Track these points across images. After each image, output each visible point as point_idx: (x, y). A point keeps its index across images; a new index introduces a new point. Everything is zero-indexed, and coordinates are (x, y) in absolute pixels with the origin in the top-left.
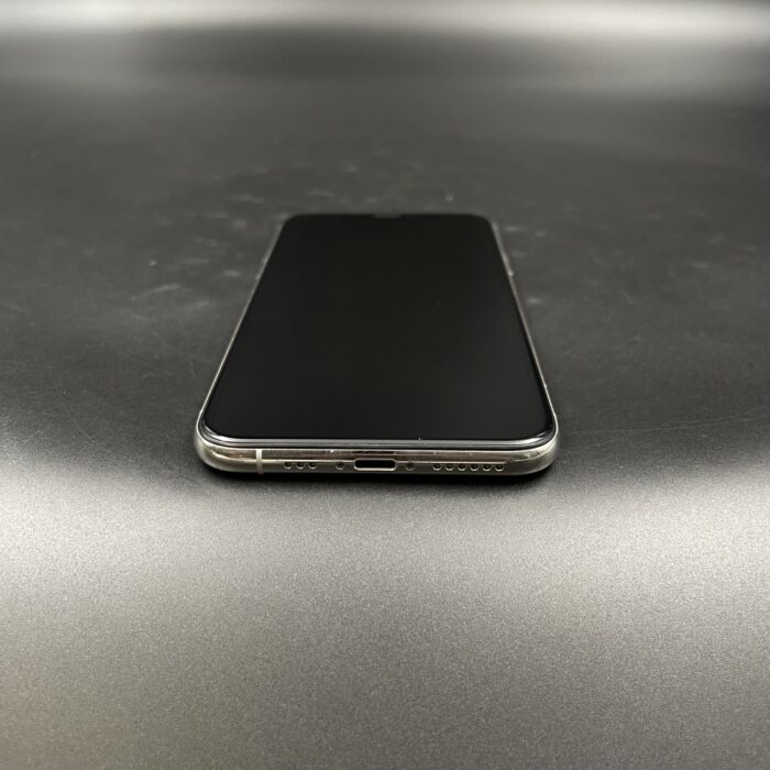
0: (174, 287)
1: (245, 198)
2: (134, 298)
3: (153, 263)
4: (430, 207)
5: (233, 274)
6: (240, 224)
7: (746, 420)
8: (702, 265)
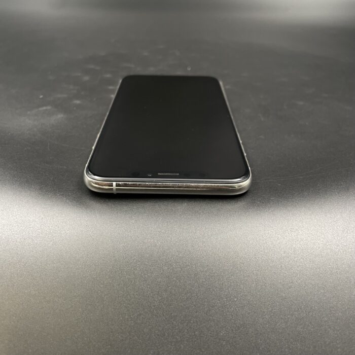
0: (49, 108)
1: (92, 66)
2: (29, 112)
3: (41, 97)
4: (179, 73)
5: (78, 102)
6: (86, 78)
7: (301, 177)
8: (301, 103)
